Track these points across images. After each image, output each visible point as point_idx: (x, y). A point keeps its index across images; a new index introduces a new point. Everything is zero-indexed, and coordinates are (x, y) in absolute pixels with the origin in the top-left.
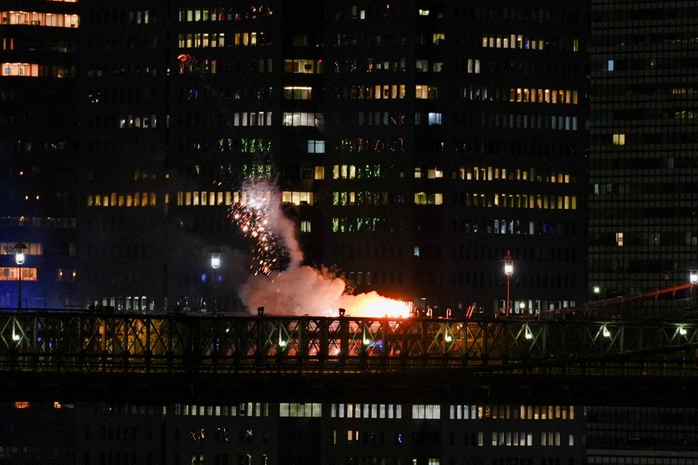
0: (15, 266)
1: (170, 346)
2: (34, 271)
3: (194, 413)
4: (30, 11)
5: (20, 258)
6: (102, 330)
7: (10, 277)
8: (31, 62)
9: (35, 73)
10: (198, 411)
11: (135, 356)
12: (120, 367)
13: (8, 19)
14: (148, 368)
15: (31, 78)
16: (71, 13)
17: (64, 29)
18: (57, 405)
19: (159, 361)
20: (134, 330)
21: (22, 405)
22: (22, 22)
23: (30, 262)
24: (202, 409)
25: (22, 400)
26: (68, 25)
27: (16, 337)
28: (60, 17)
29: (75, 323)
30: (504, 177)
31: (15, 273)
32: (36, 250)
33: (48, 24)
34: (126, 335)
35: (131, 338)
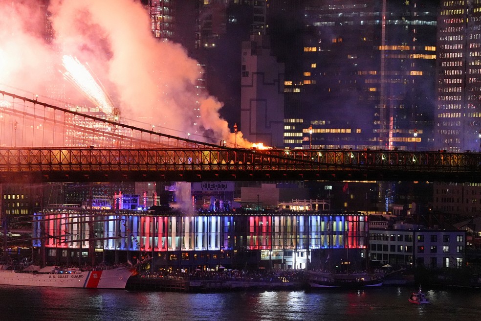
0: (414, 137)
2: (420, 139)
3: (473, 185)
4: (420, 54)
5: (415, 134)
6: (442, 158)
7: (412, 141)
8: (420, 71)
9: (421, 74)
10: (474, 185)
11: (454, 167)
12: (448, 170)
13: (413, 57)
14: (458, 171)
15: (420, 76)
16: (433, 54)
17: (431, 59)
18: (427, 182)
19: (461, 168)
20: (453, 158)
21: (416, 182)
22: (417, 57)
23: (419, 136)
24: (476, 184)
25: (416, 181)
26: (432, 58)
27: (414, 160)
28: (430, 56)
29: (433, 156)
31: (414, 140)
32: (421, 132)
33: (426, 58)
34: (451, 160)
35: (452, 161)
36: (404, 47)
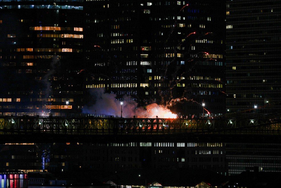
0: (66, 105)
1: (109, 127)
2: (71, 106)
3: (116, 145)
4: (70, 34)
5: (67, 103)
6: (90, 123)
7: (65, 108)
8: (70, 48)
9: (71, 51)
10: (117, 145)
11: (100, 130)
12: (95, 133)
13: (64, 36)
14: (103, 133)
15: (70, 52)
16: (81, 34)
17: (79, 39)
18: (78, 143)
19: (106, 131)
20: (99, 122)
21: (68, 144)
22: (68, 37)
23: (70, 104)
24: (118, 145)
25: (68, 142)
26: (80, 38)
27: (66, 125)
28: (78, 35)
29: (83, 121)
30: (202, 79)
31: (66, 107)
32: (72, 100)
33: (75, 37)
34: (97, 124)
35: (98, 124)
36: (56, 28)
